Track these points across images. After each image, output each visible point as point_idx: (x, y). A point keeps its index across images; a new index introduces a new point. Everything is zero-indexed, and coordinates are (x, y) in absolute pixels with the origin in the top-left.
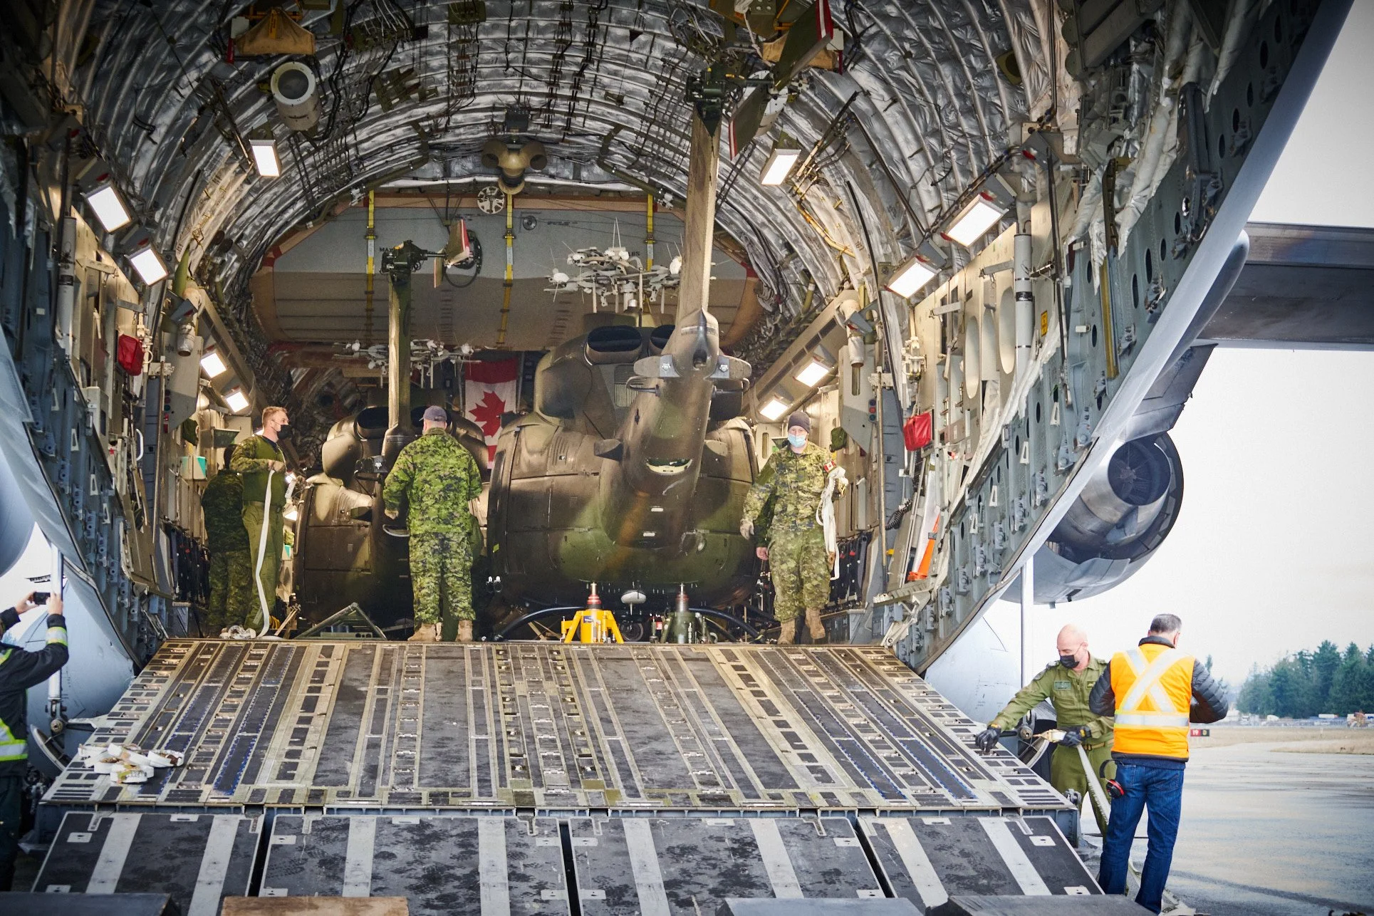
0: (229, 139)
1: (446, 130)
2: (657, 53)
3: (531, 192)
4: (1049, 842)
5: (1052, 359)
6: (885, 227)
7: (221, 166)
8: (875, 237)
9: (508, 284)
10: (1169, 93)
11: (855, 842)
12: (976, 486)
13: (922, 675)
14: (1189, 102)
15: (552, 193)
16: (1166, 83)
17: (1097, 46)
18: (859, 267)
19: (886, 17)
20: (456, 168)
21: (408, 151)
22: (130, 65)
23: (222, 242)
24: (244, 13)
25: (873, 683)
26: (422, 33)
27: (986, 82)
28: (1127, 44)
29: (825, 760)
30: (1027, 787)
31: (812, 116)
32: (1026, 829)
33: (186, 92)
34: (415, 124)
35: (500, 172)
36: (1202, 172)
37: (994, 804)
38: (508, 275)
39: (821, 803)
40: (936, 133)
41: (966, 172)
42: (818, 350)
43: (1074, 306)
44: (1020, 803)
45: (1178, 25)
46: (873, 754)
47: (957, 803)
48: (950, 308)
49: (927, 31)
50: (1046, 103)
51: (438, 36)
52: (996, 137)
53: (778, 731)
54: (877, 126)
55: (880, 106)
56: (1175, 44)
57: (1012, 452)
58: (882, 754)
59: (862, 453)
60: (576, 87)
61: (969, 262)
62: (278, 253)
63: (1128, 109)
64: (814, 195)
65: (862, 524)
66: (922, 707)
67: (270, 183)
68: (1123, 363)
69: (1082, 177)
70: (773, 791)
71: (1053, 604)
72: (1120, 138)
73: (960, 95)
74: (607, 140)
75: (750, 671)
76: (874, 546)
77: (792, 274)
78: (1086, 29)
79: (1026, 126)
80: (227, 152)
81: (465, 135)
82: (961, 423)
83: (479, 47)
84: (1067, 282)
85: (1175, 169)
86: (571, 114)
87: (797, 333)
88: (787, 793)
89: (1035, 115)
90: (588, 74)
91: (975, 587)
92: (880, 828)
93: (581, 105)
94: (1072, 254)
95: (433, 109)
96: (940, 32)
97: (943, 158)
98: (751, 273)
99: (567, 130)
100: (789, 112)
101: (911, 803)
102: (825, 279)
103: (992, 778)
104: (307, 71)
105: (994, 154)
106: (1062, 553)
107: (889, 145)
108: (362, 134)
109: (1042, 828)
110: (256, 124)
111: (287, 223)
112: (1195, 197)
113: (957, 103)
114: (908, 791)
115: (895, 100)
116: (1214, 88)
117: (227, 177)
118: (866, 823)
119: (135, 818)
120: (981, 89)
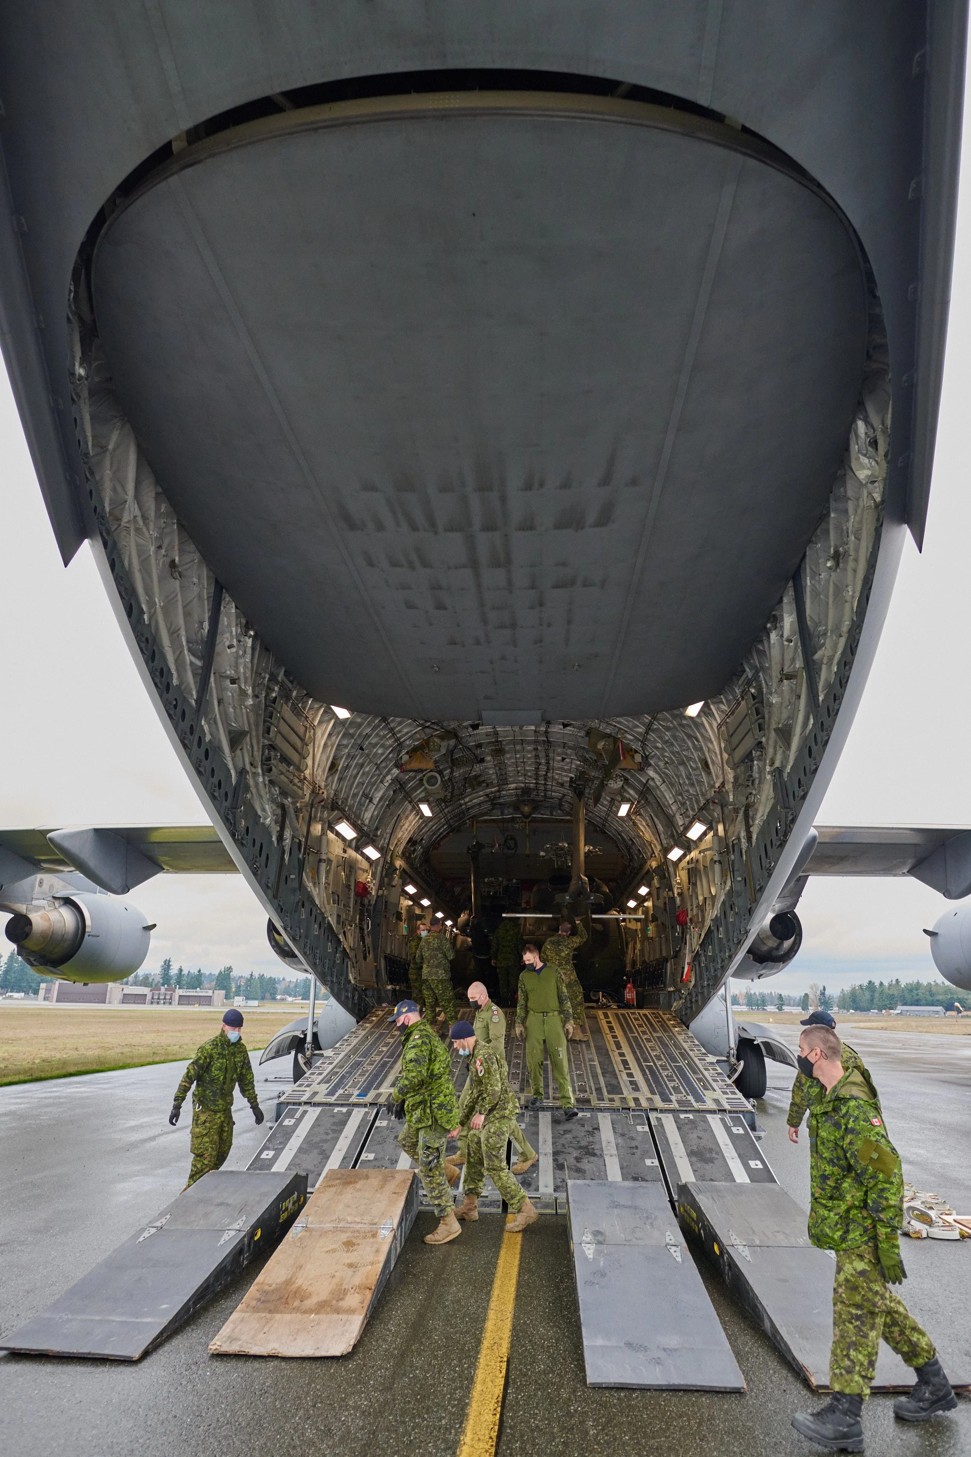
0: (410, 802)
1: (499, 797)
2: (574, 766)
3: (535, 820)
4: (741, 1131)
5: (729, 891)
6: (665, 833)
7: (408, 812)
8: (662, 836)
9: (528, 856)
10: (770, 773)
11: (647, 1128)
12: (702, 945)
13: (688, 1027)
14: (777, 775)
15: (543, 821)
16: (768, 768)
17: (739, 753)
18: (657, 849)
19: (657, 748)
20: (506, 812)
21: (487, 806)
22: (358, 773)
23: (412, 842)
24: (407, 753)
25: (666, 1031)
26: (482, 760)
27: (697, 772)
28: (751, 753)
29: (639, 1077)
30: (730, 1096)
31: (634, 789)
32: (730, 1123)
33: (387, 784)
34: (487, 795)
35: (522, 813)
36: (785, 808)
37: (714, 1106)
38: (527, 852)
39: (632, 1104)
40: (681, 794)
41: (693, 810)
42: (644, 881)
43: (735, 869)
44: (727, 1107)
45: (771, 742)
46: (660, 1073)
47: (697, 1105)
48: (691, 866)
49: (673, 753)
50: (721, 780)
51: (490, 761)
52: (703, 795)
53: (619, 1059)
54: (658, 792)
55: (658, 784)
56: (770, 751)
57: (715, 931)
58: (664, 1073)
59: (663, 924)
60: (545, 780)
61: (697, 847)
62: (439, 845)
63: (753, 781)
64: (638, 819)
65: (664, 954)
66: (685, 1045)
67: (430, 819)
68: (758, 895)
69: (736, 811)
70: (611, 1096)
71: (752, 980)
72: (751, 794)
73: (688, 778)
74: (561, 800)
75: (613, 1024)
76: (669, 965)
77: (634, 851)
78: (734, 746)
79: (713, 790)
80: (410, 807)
81: (508, 799)
82: (697, 914)
83: (506, 764)
84: (733, 857)
85: (773, 808)
86: (546, 790)
87: (637, 874)
88: (616, 1097)
89: (717, 785)
90: (549, 775)
91: (706, 991)
92: (659, 1119)
93: (549, 787)
94: (733, 845)
95: (493, 790)
96: (678, 752)
97: (683, 804)
98: (620, 850)
99: (545, 796)
100: (626, 787)
101: (675, 1106)
102: (646, 853)
103: (714, 1090)
104: (438, 776)
105: (702, 802)
106: (755, 960)
107: (664, 800)
108: (467, 800)
109: (737, 1122)
110: (421, 796)
111: (442, 833)
112: (783, 820)
113: (687, 782)
114: (673, 1098)
115: (664, 782)
116: (788, 769)
117: (411, 817)
118: (653, 1116)
119: (318, 1110)
120: (696, 775)
